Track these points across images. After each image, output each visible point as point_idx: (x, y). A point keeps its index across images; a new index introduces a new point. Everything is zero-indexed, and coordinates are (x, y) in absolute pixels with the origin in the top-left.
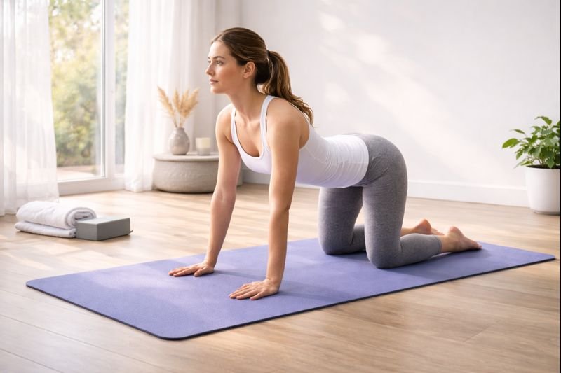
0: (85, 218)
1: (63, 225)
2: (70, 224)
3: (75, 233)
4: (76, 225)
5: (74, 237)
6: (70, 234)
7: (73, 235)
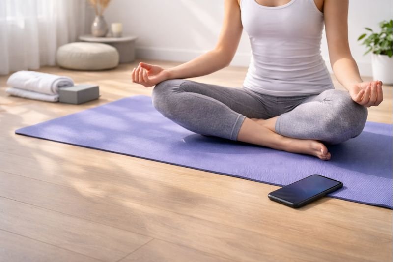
0: (65, 86)
1: (49, 92)
2: (54, 90)
3: (59, 98)
4: (58, 92)
5: (58, 102)
6: (55, 99)
7: (57, 100)
